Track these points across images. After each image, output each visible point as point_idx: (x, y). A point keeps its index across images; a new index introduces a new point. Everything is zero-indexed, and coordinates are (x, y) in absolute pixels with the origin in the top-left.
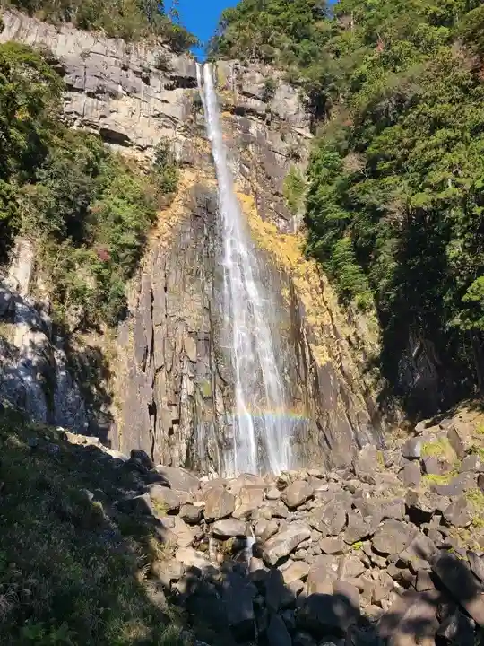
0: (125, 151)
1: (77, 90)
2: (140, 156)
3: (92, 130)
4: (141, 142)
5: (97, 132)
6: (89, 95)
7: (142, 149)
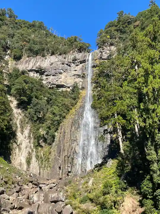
0: (64, 89)
1: (49, 75)
2: (69, 90)
3: (54, 86)
4: (68, 86)
5: (55, 86)
6: (53, 76)
7: (69, 87)
